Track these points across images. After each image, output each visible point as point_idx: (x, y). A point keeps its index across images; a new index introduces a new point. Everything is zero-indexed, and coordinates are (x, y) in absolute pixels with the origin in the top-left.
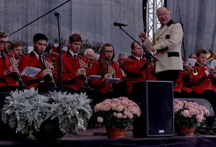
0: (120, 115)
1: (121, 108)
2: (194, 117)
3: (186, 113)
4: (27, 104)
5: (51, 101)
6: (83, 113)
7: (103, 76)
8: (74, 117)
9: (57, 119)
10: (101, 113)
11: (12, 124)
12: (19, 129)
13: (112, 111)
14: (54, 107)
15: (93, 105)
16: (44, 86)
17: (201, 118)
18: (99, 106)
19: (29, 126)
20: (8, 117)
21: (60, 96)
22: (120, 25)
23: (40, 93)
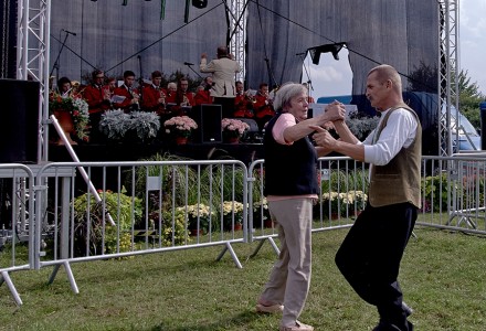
0: (181, 128)
1: (182, 123)
2: (237, 130)
3: (231, 127)
4: (115, 119)
5: (132, 118)
6: (153, 125)
7: (179, 105)
8: (147, 128)
9: (135, 130)
10: (169, 127)
11: (106, 132)
12: (110, 135)
13: (175, 125)
14: (133, 121)
15: (162, 121)
16: (128, 108)
17: (242, 131)
18: (167, 122)
19: (117, 134)
20: (103, 127)
21: (138, 114)
22: (189, 64)
23: (126, 112)
